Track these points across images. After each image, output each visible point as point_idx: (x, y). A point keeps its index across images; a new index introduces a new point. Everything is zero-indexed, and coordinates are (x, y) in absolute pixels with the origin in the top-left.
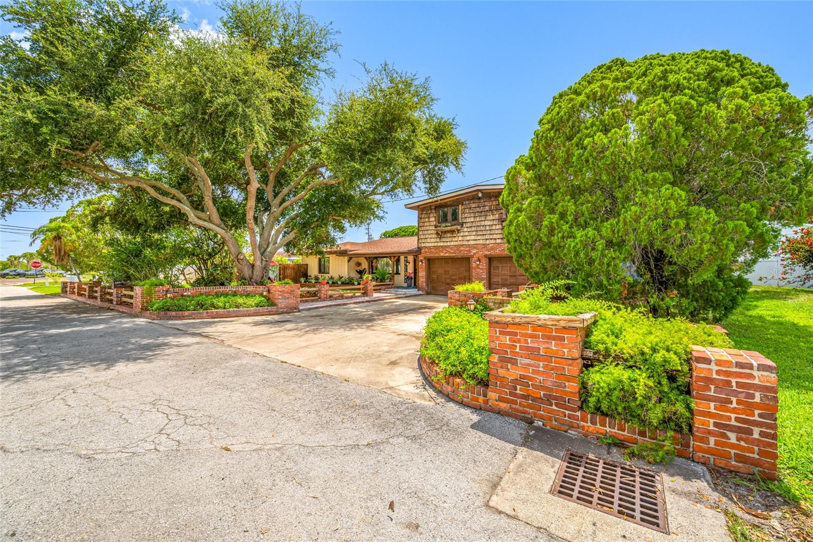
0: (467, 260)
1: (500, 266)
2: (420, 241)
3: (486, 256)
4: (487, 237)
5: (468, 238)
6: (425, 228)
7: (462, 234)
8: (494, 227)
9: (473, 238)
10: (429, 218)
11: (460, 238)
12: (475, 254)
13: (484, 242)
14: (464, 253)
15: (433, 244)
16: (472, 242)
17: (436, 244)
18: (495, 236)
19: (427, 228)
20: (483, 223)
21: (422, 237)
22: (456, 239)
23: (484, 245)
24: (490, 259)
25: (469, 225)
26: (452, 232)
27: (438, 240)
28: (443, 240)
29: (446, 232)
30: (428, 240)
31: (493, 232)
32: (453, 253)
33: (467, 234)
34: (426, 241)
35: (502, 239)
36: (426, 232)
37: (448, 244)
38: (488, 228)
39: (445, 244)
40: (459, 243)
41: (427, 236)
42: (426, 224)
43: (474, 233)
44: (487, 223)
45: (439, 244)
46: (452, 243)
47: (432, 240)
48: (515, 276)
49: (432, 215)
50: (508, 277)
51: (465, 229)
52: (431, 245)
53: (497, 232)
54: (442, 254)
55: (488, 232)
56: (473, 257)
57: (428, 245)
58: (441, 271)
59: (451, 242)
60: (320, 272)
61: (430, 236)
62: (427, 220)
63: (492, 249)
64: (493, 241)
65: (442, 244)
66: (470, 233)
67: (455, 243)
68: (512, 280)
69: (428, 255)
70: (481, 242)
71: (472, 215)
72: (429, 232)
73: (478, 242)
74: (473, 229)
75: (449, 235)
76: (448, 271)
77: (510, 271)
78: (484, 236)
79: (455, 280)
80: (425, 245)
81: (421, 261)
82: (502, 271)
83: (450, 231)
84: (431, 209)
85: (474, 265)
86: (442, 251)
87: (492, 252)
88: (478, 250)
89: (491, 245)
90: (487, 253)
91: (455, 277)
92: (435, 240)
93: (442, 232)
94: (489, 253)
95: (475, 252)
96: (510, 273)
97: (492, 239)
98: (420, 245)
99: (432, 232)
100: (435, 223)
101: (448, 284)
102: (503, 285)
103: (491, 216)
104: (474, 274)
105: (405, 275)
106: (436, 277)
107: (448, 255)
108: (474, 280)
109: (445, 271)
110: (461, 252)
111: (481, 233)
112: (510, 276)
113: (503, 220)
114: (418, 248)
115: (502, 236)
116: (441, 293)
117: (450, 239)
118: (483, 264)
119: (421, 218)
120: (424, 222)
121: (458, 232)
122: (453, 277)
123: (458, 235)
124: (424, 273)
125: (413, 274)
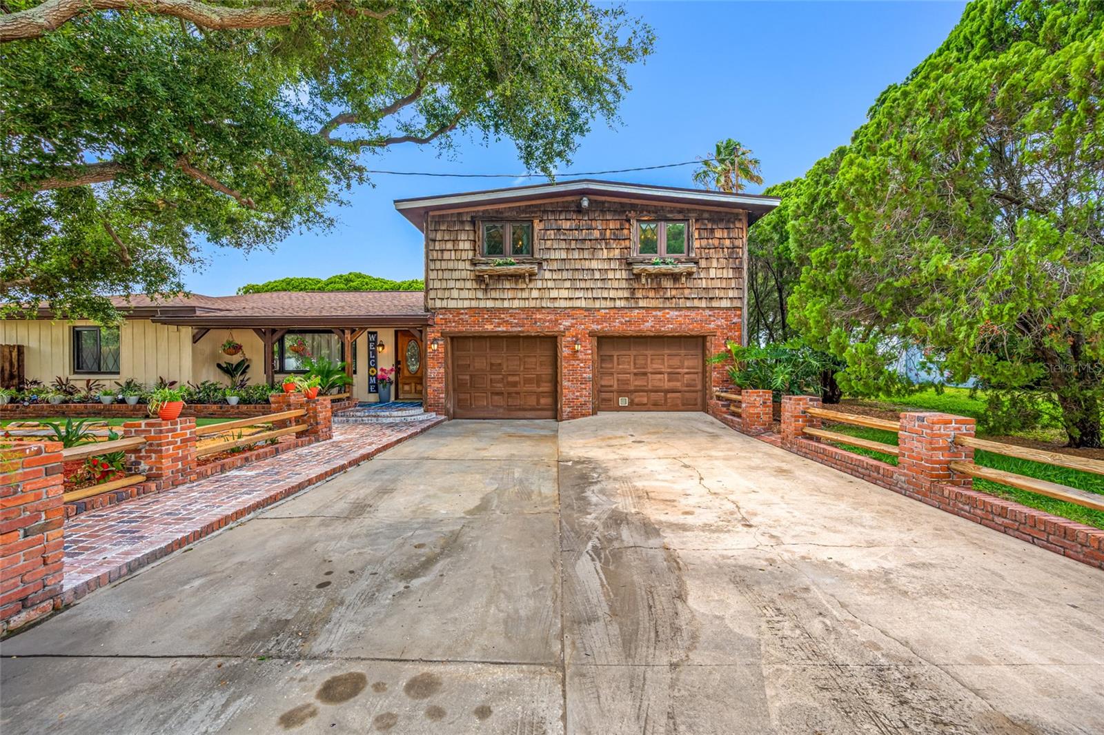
0: (552, 341)
1: (615, 353)
2: (432, 294)
3: (592, 334)
4: (597, 294)
5: (554, 294)
6: (444, 265)
7: (539, 284)
8: (611, 275)
9: (565, 294)
10: (455, 241)
11: (535, 294)
12: (568, 328)
13: (590, 304)
14: (543, 325)
15: (467, 304)
16: (563, 304)
17: (474, 304)
18: (612, 294)
19: (451, 265)
20: (587, 265)
21: (437, 285)
22: (525, 295)
23: (588, 309)
24: (603, 340)
25: (555, 266)
26: (517, 277)
27: (480, 294)
28: (494, 294)
29: (500, 277)
30: (455, 294)
31: (608, 285)
32: (517, 325)
33: (550, 284)
34: (447, 294)
35: (627, 299)
36: (447, 275)
37: (506, 304)
38: (597, 275)
39: (498, 304)
40: (532, 304)
41: (451, 284)
42: (446, 255)
43: (568, 284)
44: (594, 264)
45: (482, 304)
46: (516, 304)
47: (465, 294)
48: (645, 374)
49: (463, 236)
50: (631, 377)
51: (548, 275)
52: (460, 304)
53: (616, 285)
54: (489, 327)
55: (599, 284)
56: (562, 334)
57: (452, 304)
58: (480, 364)
59: (511, 299)
60: (77, 368)
61: (459, 285)
62: (449, 246)
63: (604, 319)
64: (609, 304)
65: (490, 304)
66: (559, 284)
67: (522, 304)
68: (637, 383)
69: (453, 328)
70: (583, 304)
71: (563, 245)
72: (456, 275)
73: (577, 304)
74: (565, 275)
75: (507, 285)
76: (500, 364)
77: (635, 364)
78: (590, 291)
79: (515, 384)
80: (445, 304)
81: (435, 341)
82: (618, 364)
83: (512, 276)
84: (462, 222)
85: (566, 352)
86: (489, 321)
87: (605, 324)
88: (574, 321)
89: (603, 311)
90: (595, 327)
91: (516, 379)
92: (471, 294)
93: (491, 276)
94: (599, 327)
95: (567, 323)
96: (635, 368)
97: (606, 299)
98: (431, 304)
99: (464, 274)
100: (471, 254)
101: (497, 394)
102: (622, 392)
103: (605, 251)
104: (565, 371)
105: (370, 376)
106: (468, 377)
107: (504, 329)
108: (565, 383)
109: (492, 364)
110: (536, 323)
111: (583, 285)
112: (635, 374)
113: (630, 261)
114: (427, 310)
115: (626, 294)
116: (482, 415)
117: (510, 294)
118: (586, 349)
119: (434, 241)
120: (442, 251)
121: (530, 280)
122: (511, 379)
123: (530, 286)
124: (442, 370)
125: (393, 373)
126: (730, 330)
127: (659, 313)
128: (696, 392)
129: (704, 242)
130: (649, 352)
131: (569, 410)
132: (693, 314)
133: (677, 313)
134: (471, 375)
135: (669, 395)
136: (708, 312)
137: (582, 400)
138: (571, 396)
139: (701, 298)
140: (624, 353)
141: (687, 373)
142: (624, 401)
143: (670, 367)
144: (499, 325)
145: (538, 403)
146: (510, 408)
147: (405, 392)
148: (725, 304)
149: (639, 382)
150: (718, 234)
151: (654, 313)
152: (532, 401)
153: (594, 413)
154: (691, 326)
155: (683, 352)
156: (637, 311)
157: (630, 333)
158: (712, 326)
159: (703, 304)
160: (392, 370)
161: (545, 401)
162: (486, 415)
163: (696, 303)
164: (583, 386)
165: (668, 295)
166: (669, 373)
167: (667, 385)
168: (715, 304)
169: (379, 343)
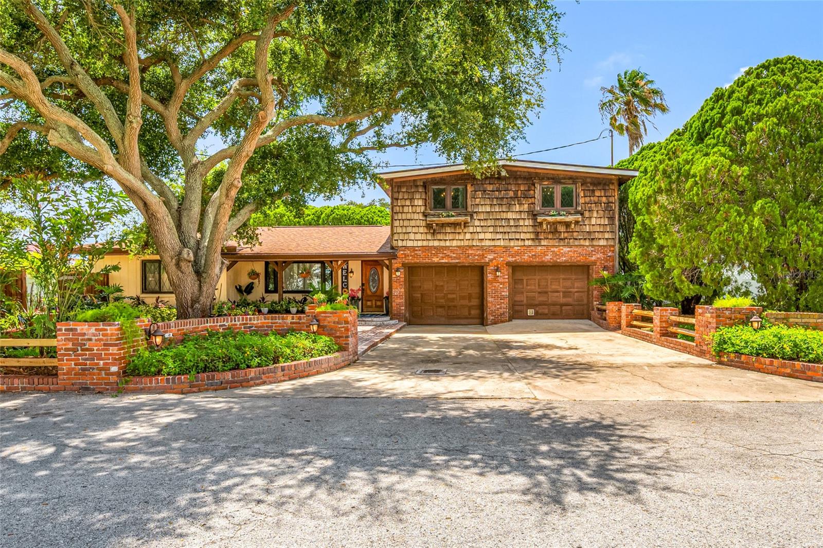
0: (480, 270)
1: (525, 278)
2: (396, 237)
3: (508, 264)
4: (512, 236)
5: (481, 236)
6: (404, 216)
7: (471, 229)
8: (521, 223)
9: (489, 236)
10: (412, 199)
11: (468, 236)
12: (491, 260)
13: (507, 243)
14: (473, 258)
15: (420, 244)
16: (488, 243)
17: (425, 243)
18: (523, 236)
19: (409, 216)
20: (504, 216)
21: (399, 230)
22: (461, 237)
23: (505, 247)
24: (515, 268)
25: (482, 217)
26: (455, 225)
27: (429, 237)
28: (439, 237)
29: (443, 225)
30: (412, 236)
31: (520, 230)
32: (455, 258)
33: (479, 229)
34: (406, 237)
35: (533, 239)
36: (406, 223)
37: (448, 244)
38: (512, 223)
39: (442, 244)
40: (466, 243)
41: (409, 230)
42: (406, 209)
43: (491, 229)
44: (510, 215)
45: (431, 244)
46: (455, 243)
47: (419, 236)
48: (546, 292)
49: (418, 196)
50: (537, 295)
51: (477, 223)
52: (415, 243)
53: (525, 230)
54: (436, 260)
55: (513, 229)
56: (488, 264)
57: (410, 244)
58: (428, 286)
59: (452, 241)
60: (145, 289)
61: (415, 230)
62: (408, 203)
63: (517, 253)
64: (520, 243)
65: (436, 243)
66: (485, 229)
67: (459, 243)
68: (541, 299)
69: (410, 260)
70: (502, 243)
71: (488, 202)
72: (413, 223)
73: (498, 243)
74: (489, 223)
75: (448, 230)
76: (442, 286)
77: (539, 285)
78: (507, 234)
79: (453, 300)
80: (404, 243)
81: (397, 270)
82: (527, 285)
83: (451, 224)
84: (417, 186)
85: (490, 277)
86: (436, 255)
87: (517, 257)
88: (496, 255)
89: (516, 248)
90: (510, 259)
91: (454, 296)
92: (424, 237)
93: (437, 224)
94: (514, 259)
95: (491, 257)
96: (539, 288)
97: (518, 239)
98: (395, 243)
99: (418, 223)
100: (423, 209)
101: (441, 307)
102: (530, 306)
103: (517, 206)
104: (489, 290)
106: (419, 295)
107: (447, 261)
108: (490, 299)
109: (437, 286)
110: (468, 257)
111: (502, 230)
112: (539, 293)
113: (535, 213)
114: (392, 248)
115: (532, 236)
116: (429, 322)
117: (451, 236)
118: (504, 276)
119: (397, 199)
120: (403, 206)
121: (465, 227)
122: (450, 296)
123: (465, 231)
124: (403, 290)
125: (360, 292)
126: (607, 261)
127: (556, 250)
128: (583, 305)
129: (587, 199)
130: (550, 277)
131: (492, 318)
132: (580, 250)
133: (569, 249)
134: (422, 294)
135: (564, 308)
136: (590, 249)
137: (501, 311)
138: (493, 308)
139: (585, 239)
140: (530, 277)
141: (576, 292)
142: (531, 312)
143: (564, 287)
144: (443, 258)
145: (470, 314)
146: (449, 317)
147: (367, 306)
148: (602, 243)
149: (542, 299)
150: (597, 193)
151: (552, 249)
152: (465, 312)
153: (510, 320)
154: (579, 259)
155: (574, 277)
156: (540, 248)
157: (536, 264)
158: (594, 258)
159: (587, 243)
160: (359, 290)
161: (475, 312)
162: (432, 323)
163: (582, 242)
164: (502, 301)
165: (562, 236)
166: (564, 292)
167: (562, 300)
168: (595, 243)
169: (350, 270)
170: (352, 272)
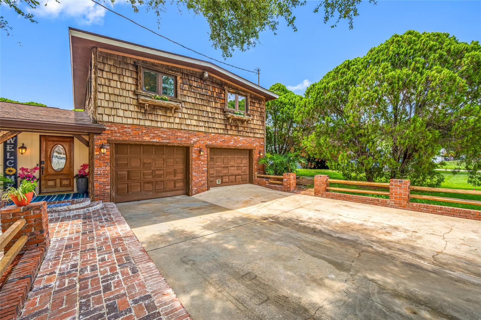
0: (187, 150)
2: (100, 111)
3: (207, 146)
4: (210, 125)
5: (188, 122)
6: (111, 90)
7: (180, 115)
8: (216, 116)
9: (194, 123)
10: (120, 75)
11: (177, 121)
12: (195, 142)
13: (206, 130)
14: (181, 139)
15: (130, 121)
16: (193, 128)
17: (136, 122)
18: (217, 126)
19: (117, 92)
20: (205, 108)
21: (105, 104)
22: (171, 120)
23: (205, 133)
24: (214, 150)
25: (188, 106)
26: (166, 109)
27: (140, 116)
28: (151, 117)
29: (154, 107)
31: (215, 121)
32: (166, 139)
33: (186, 116)
34: (113, 112)
35: (223, 129)
36: (113, 98)
37: (159, 125)
38: (210, 115)
39: (154, 124)
40: (176, 126)
41: (117, 105)
42: (113, 84)
43: (196, 118)
44: (209, 109)
45: (142, 123)
46: (165, 125)
47: (128, 114)
48: (227, 167)
49: (127, 73)
51: (185, 110)
52: (125, 121)
53: (219, 121)
54: (147, 139)
55: (211, 120)
56: (192, 145)
57: (118, 120)
58: (135, 163)
59: (162, 122)
61: (123, 107)
62: (116, 77)
63: (214, 139)
64: (216, 131)
65: (148, 123)
66: (191, 117)
67: (169, 126)
69: (118, 137)
70: (203, 129)
71: (192, 95)
72: (121, 99)
73: (200, 129)
74: (194, 112)
75: (160, 112)
76: (150, 163)
77: (223, 162)
78: (207, 123)
79: (160, 176)
80: (111, 119)
81: (103, 146)
82: (216, 163)
83: (163, 107)
84: (127, 64)
85: (194, 156)
86: (147, 134)
87: (213, 142)
88: (198, 139)
89: (212, 134)
90: (209, 142)
91: (161, 172)
92: (134, 115)
93: (149, 105)
94: (211, 143)
95: (195, 139)
96: (223, 164)
97: (214, 128)
98: (99, 117)
99: (128, 100)
100: (133, 88)
101: (148, 183)
102: (217, 177)
103: (214, 103)
104: (194, 167)
105: (5, 175)
106: (126, 173)
107: (158, 140)
108: (194, 174)
109: (144, 163)
110: (177, 138)
111: (203, 119)
112: (224, 167)
113: (225, 110)
114: (95, 122)
115: (223, 127)
116: (136, 198)
117: (162, 118)
118: (204, 154)
119: (103, 71)
120: (109, 80)
121: (175, 112)
122: (157, 172)
123: (175, 115)
124: (108, 168)
125: (37, 171)
126: (260, 147)
127: (236, 138)
128: (246, 175)
129: (252, 108)
130: (229, 157)
131: (196, 188)
132: (248, 139)
133: (242, 138)
134: (128, 172)
135: (237, 177)
136: (253, 139)
137: (202, 182)
138: (197, 181)
139: (251, 133)
140: (219, 156)
141: (244, 166)
142: (218, 182)
143: (237, 164)
144: (154, 138)
145: (175, 187)
146: (156, 192)
147: (47, 187)
148: (259, 136)
149: (225, 171)
150: (257, 105)
151: (234, 138)
152: (171, 185)
153: (208, 189)
154: (247, 145)
155: (242, 157)
156: (227, 136)
157: (225, 147)
158: (254, 145)
159: (252, 135)
160: (36, 169)
161: (180, 185)
162: (140, 198)
163: (250, 135)
164: (203, 175)
165: (240, 129)
166: (237, 167)
167: (237, 172)
168: (256, 136)
169: (19, 145)
170: (23, 147)
